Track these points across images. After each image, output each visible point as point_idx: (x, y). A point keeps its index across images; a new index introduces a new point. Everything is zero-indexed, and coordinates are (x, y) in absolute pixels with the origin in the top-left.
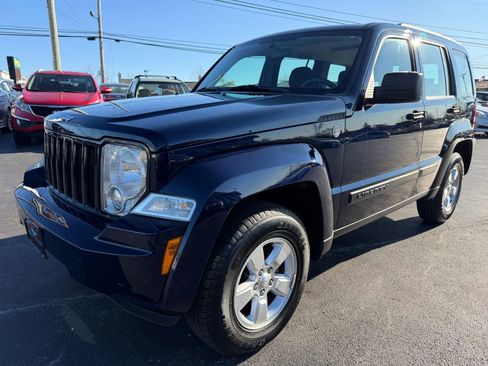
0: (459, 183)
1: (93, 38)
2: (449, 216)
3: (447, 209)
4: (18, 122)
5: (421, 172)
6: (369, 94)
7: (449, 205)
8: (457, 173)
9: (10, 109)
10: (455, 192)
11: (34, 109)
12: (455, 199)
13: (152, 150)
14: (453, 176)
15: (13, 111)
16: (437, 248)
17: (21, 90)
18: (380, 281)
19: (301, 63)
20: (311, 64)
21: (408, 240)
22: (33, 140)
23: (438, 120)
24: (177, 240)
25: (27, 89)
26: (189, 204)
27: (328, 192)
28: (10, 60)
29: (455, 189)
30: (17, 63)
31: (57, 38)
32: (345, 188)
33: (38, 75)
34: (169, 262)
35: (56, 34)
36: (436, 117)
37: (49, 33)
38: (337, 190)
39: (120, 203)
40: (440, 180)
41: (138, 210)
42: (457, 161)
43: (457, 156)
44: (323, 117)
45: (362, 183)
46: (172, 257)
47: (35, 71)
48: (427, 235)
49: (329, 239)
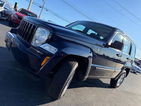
0: (123, 79)
1: (41, 7)
2: (118, 87)
3: (118, 85)
4: (12, 19)
5: (115, 71)
6: (110, 44)
7: (119, 84)
8: (123, 76)
9: (11, 15)
10: (121, 81)
11: (18, 17)
12: (121, 83)
13: (51, 32)
14: (122, 77)
15: (12, 15)
16: (112, 93)
17: (17, 11)
18: (95, 95)
19: (94, 32)
20: (96, 34)
21: (105, 89)
22: (14, 25)
23: (122, 62)
24: (48, 58)
25: (18, 11)
26: (55, 50)
27: (91, 65)
28: (16, 4)
29: (122, 80)
30: (17, 5)
31: (31, 3)
32: (95, 65)
33: (23, 9)
34: (44, 63)
35: (32, 2)
36: (122, 61)
37: (30, 1)
38: (93, 65)
39: (36, 43)
40: (119, 76)
41: (41, 46)
42: (125, 73)
43: (125, 71)
44: (96, 44)
45: (100, 66)
46: (45, 61)
47: (22, 8)
48: (111, 89)
49: (86, 77)
